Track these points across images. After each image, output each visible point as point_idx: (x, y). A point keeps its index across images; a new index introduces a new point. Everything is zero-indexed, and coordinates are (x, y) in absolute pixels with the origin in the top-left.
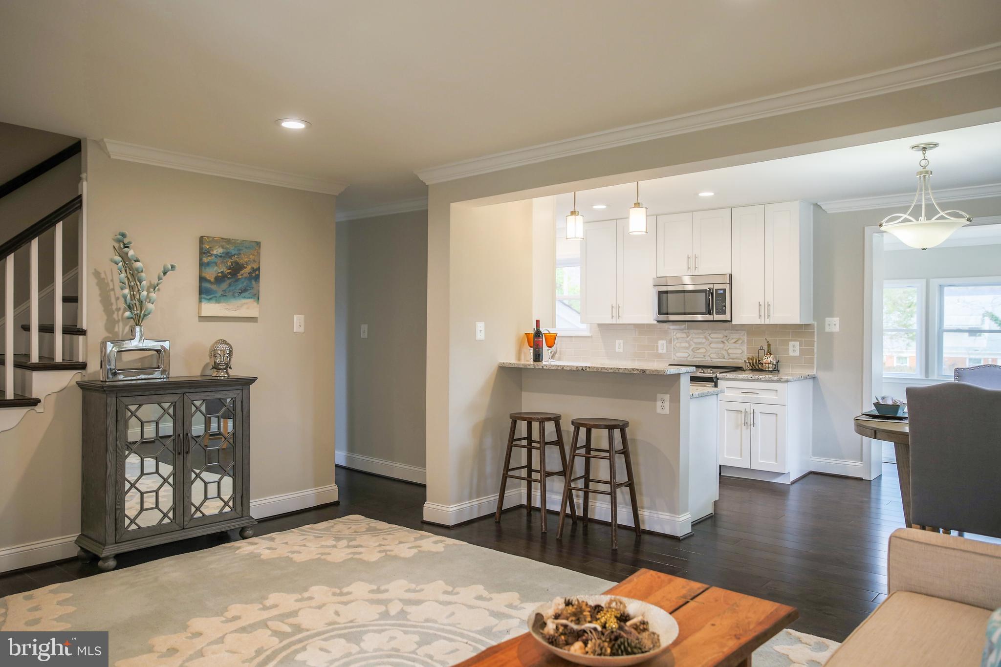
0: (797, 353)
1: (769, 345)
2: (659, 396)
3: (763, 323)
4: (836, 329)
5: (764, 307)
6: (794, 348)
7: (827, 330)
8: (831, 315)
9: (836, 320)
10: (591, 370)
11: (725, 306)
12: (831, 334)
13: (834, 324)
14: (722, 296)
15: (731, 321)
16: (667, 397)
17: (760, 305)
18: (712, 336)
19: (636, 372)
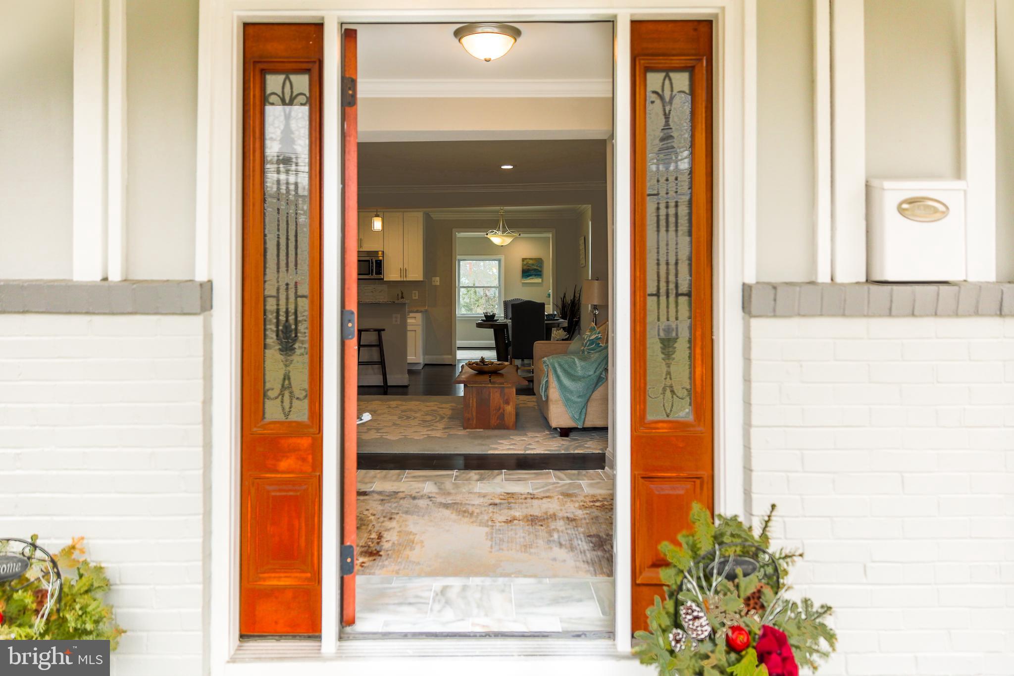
0: (417, 298)
1: (402, 293)
2: (394, 315)
3: (402, 280)
4: (438, 284)
5: (404, 271)
6: (415, 295)
7: (433, 284)
8: (436, 276)
9: (438, 279)
10: (362, 302)
11: (381, 270)
12: (436, 286)
13: (437, 281)
14: (379, 264)
15: (383, 279)
16: (399, 316)
17: (401, 270)
18: (366, 288)
19: (390, 302)
